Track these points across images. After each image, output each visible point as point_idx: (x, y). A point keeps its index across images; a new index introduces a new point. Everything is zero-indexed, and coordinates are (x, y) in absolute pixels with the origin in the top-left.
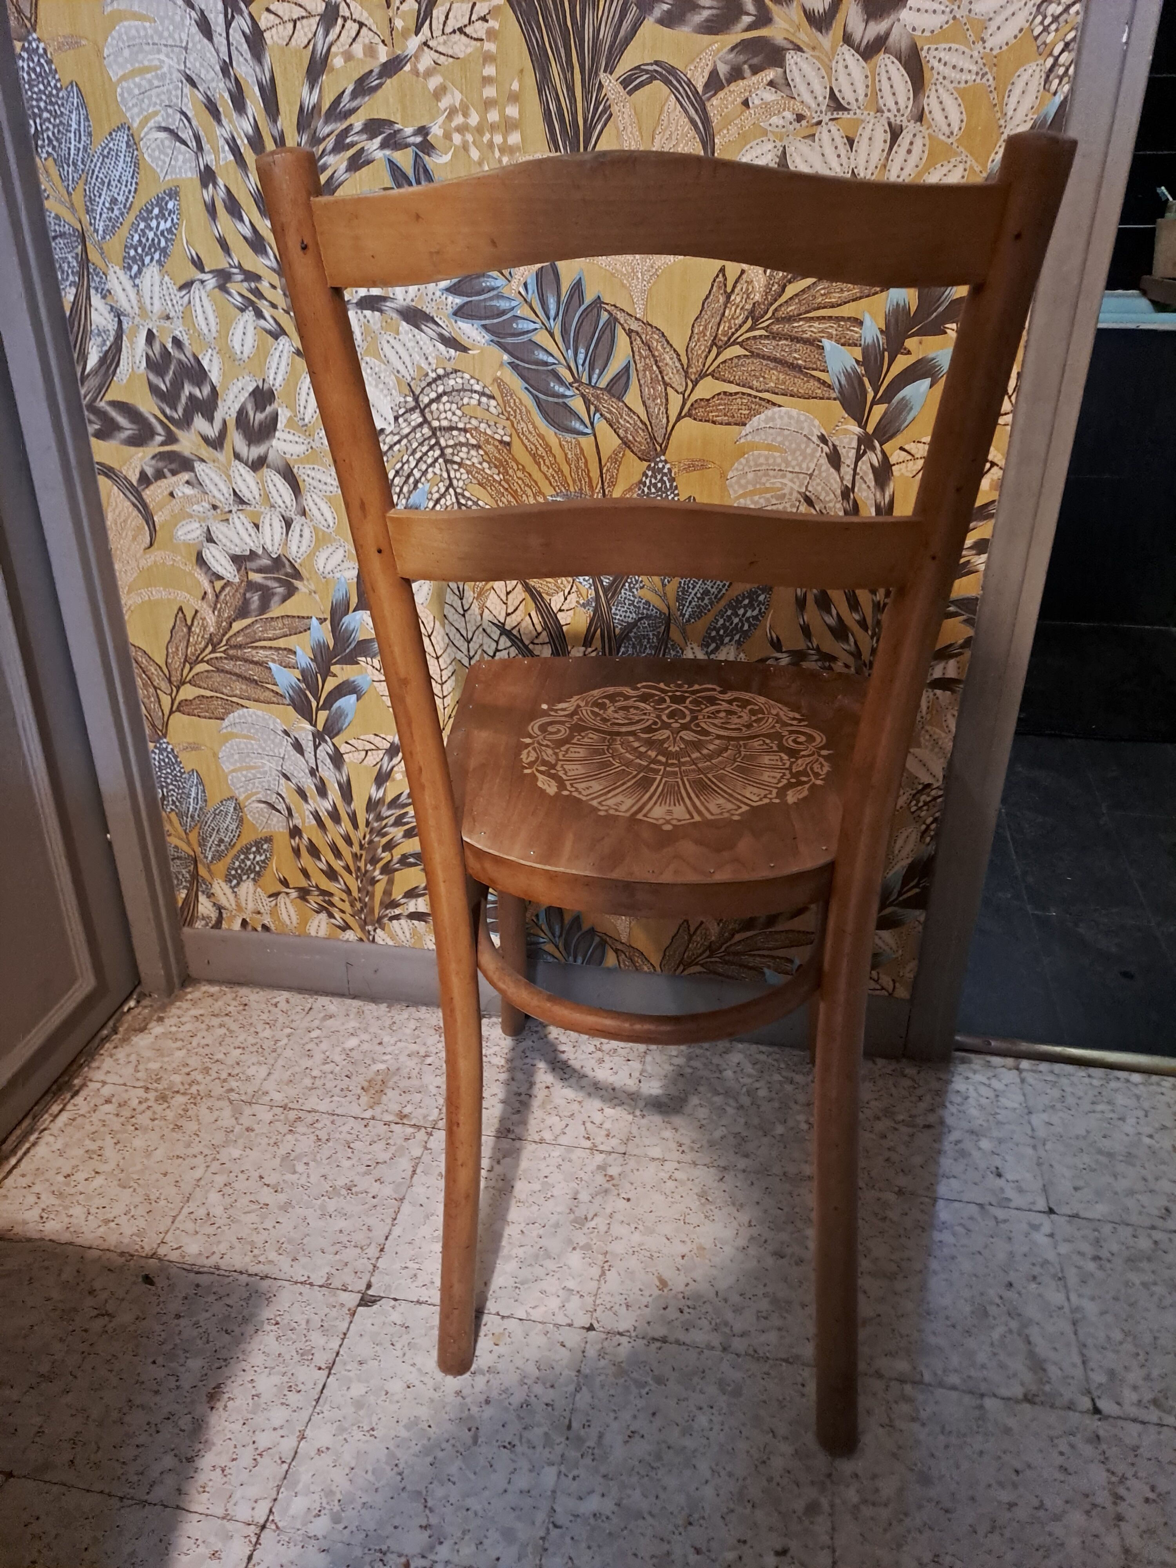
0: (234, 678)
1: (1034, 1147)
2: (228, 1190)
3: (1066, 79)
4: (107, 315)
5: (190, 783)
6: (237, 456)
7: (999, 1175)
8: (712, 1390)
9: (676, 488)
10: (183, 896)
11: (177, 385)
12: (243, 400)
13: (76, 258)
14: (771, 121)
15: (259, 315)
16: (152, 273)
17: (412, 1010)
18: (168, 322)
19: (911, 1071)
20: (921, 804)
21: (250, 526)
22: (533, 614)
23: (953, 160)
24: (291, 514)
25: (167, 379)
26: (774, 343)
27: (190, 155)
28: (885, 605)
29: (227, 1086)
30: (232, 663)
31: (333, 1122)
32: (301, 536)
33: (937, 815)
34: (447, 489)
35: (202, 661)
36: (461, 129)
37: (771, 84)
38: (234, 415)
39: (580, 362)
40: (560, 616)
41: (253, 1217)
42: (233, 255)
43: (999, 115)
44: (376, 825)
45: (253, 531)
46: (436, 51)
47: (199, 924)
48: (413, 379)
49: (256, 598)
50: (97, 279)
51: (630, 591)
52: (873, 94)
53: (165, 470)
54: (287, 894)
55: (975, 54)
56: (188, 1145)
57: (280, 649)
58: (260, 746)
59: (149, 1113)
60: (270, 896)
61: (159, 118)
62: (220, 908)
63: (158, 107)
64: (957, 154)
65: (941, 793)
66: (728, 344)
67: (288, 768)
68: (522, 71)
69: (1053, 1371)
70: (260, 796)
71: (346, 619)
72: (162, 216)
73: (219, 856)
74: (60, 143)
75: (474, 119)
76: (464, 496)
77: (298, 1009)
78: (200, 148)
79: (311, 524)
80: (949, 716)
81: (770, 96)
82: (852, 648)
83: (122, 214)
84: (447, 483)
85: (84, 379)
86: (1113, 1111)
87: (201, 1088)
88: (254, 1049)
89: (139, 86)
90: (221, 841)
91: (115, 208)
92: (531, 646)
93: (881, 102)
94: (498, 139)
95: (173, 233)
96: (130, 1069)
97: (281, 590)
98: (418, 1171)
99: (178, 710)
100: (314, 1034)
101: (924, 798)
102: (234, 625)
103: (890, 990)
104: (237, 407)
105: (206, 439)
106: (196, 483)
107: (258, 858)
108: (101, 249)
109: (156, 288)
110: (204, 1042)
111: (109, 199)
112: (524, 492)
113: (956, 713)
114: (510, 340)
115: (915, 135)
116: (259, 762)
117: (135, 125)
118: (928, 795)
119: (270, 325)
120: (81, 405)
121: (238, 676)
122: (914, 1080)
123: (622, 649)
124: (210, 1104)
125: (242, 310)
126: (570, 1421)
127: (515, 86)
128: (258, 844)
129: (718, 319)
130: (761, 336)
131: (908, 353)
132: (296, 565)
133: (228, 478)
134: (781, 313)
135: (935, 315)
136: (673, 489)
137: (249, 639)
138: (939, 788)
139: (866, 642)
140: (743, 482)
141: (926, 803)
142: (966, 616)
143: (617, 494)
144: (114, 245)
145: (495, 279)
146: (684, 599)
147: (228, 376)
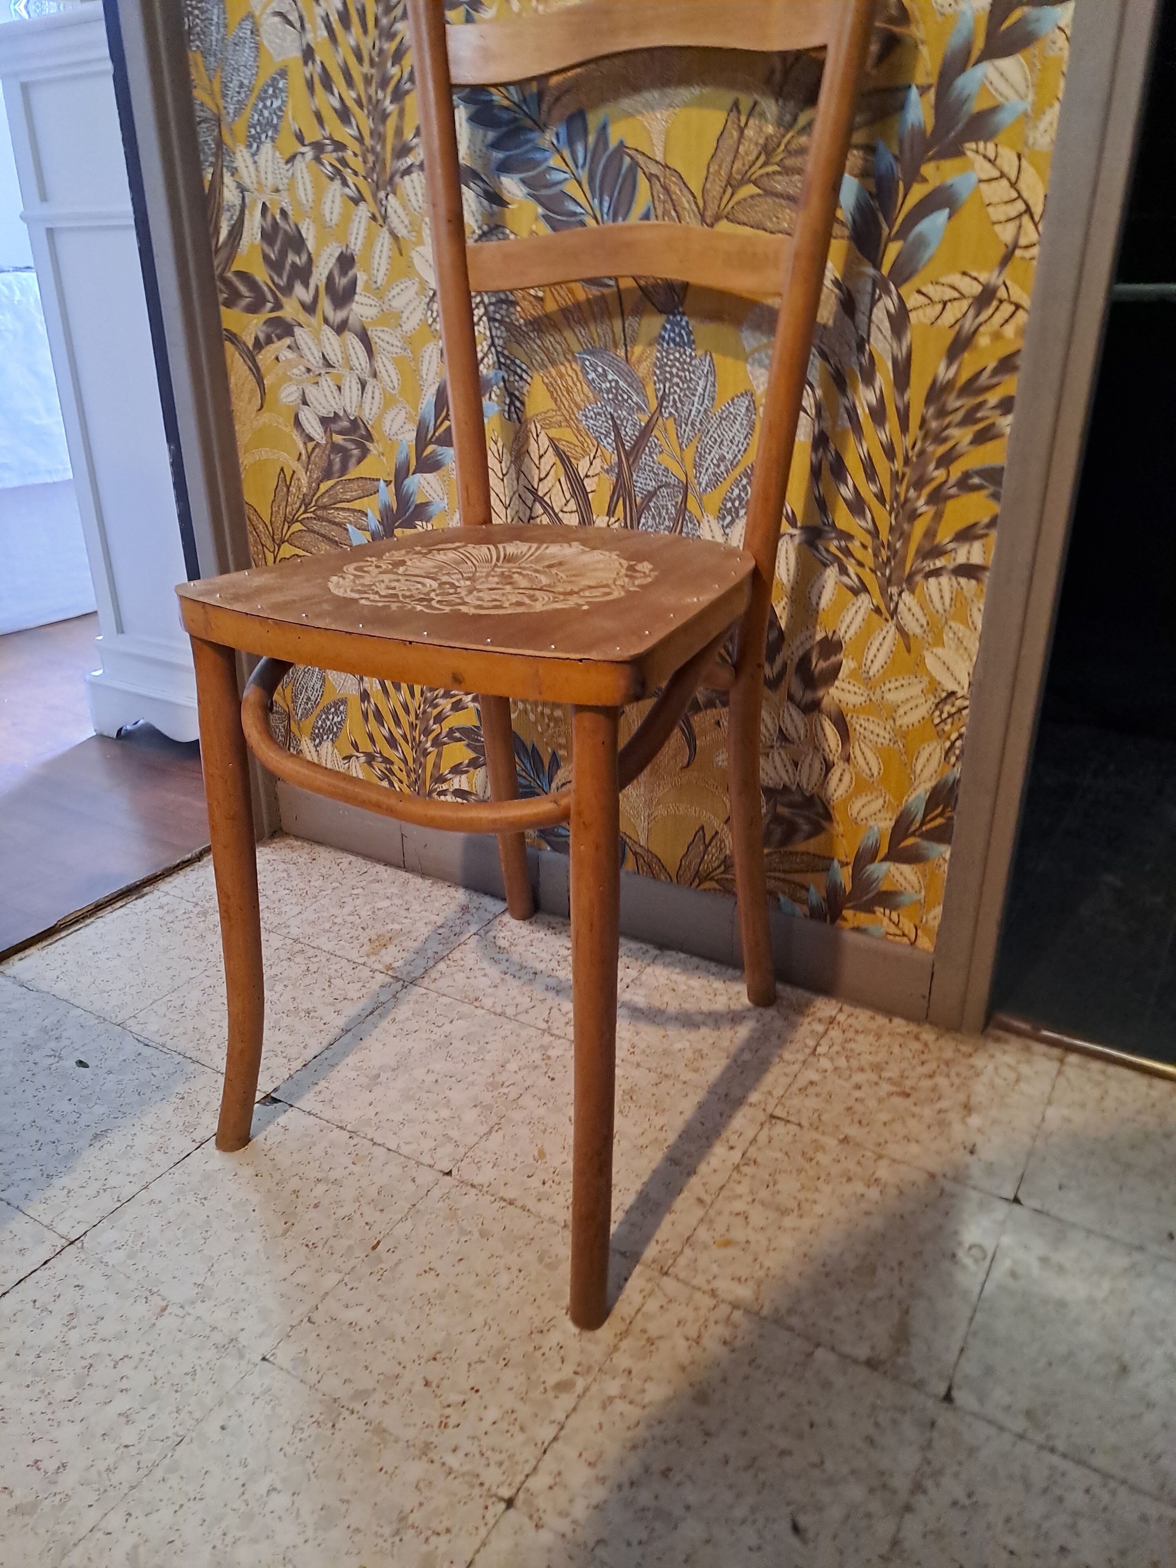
0: (321, 538)
1: (1034, 1137)
4: (234, 191)
6: (326, 320)
7: (973, 1153)
9: (694, 342)
11: (283, 255)
12: (330, 265)
13: (214, 140)
15: (345, 183)
16: (266, 149)
17: (452, 890)
18: (278, 194)
19: (929, 1036)
20: (945, 715)
21: (334, 388)
22: (563, 480)
24: (366, 376)
25: (276, 248)
26: (786, 178)
27: (296, 35)
28: (904, 475)
30: (319, 523)
31: (328, 960)
32: (373, 398)
33: (963, 730)
34: (489, 349)
35: (297, 520)
38: (324, 281)
39: (605, 210)
40: (586, 482)
42: (326, 127)
44: (429, 695)
45: (336, 393)
49: (338, 459)
50: (228, 159)
53: (273, 336)
54: (357, 757)
57: (355, 510)
60: (344, 758)
61: (274, 5)
65: (967, 703)
66: (742, 182)
69: (918, 1346)
71: (407, 482)
72: (274, 95)
73: (306, 714)
74: (206, 37)
76: (504, 355)
77: (355, 870)
78: (303, 27)
79: (380, 385)
80: (975, 610)
82: (870, 526)
83: (247, 96)
84: (489, 341)
85: (217, 251)
90: (309, 699)
91: (242, 91)
92: (561, 515)
95: (282, 111)
97: (356, 452)
100: (356, 892)
101: (948, 708)
102: (321, 486)
103: (912, 938)
104: (326, 273)
105: (303, 305)
106: (295, 347)
107: (336, 719)
108: (232, 130)
109: (270, 163)
111: (238, 84)
112: (555, 350)
113: (982, 608)
114: (544, 192)
117: (257, 13)
118: (953, 705)
119: (351, 192)
120: (213, 276)
121: (325, 537)
122: (926, 1045)
123: (643, 520)
125: (332, 179)
126: (379, 1242)
128: (336, 705)
129: (732, 155)
130: (774, 173)
131: (924, 180)
132: (369, 427)
133: (319, 341)
134: (793, 146)
135: (953, 134)
136: (691, 343)
137: (332, 501)
138: (963, 697)
139: (884, 518)
140: (758, 335)
141: (950, 715)
142: (991, 489)
143: (638, 350)
144: (240, 126)
145: (531, 130)
146: (701, 465)
147: (321, 242)
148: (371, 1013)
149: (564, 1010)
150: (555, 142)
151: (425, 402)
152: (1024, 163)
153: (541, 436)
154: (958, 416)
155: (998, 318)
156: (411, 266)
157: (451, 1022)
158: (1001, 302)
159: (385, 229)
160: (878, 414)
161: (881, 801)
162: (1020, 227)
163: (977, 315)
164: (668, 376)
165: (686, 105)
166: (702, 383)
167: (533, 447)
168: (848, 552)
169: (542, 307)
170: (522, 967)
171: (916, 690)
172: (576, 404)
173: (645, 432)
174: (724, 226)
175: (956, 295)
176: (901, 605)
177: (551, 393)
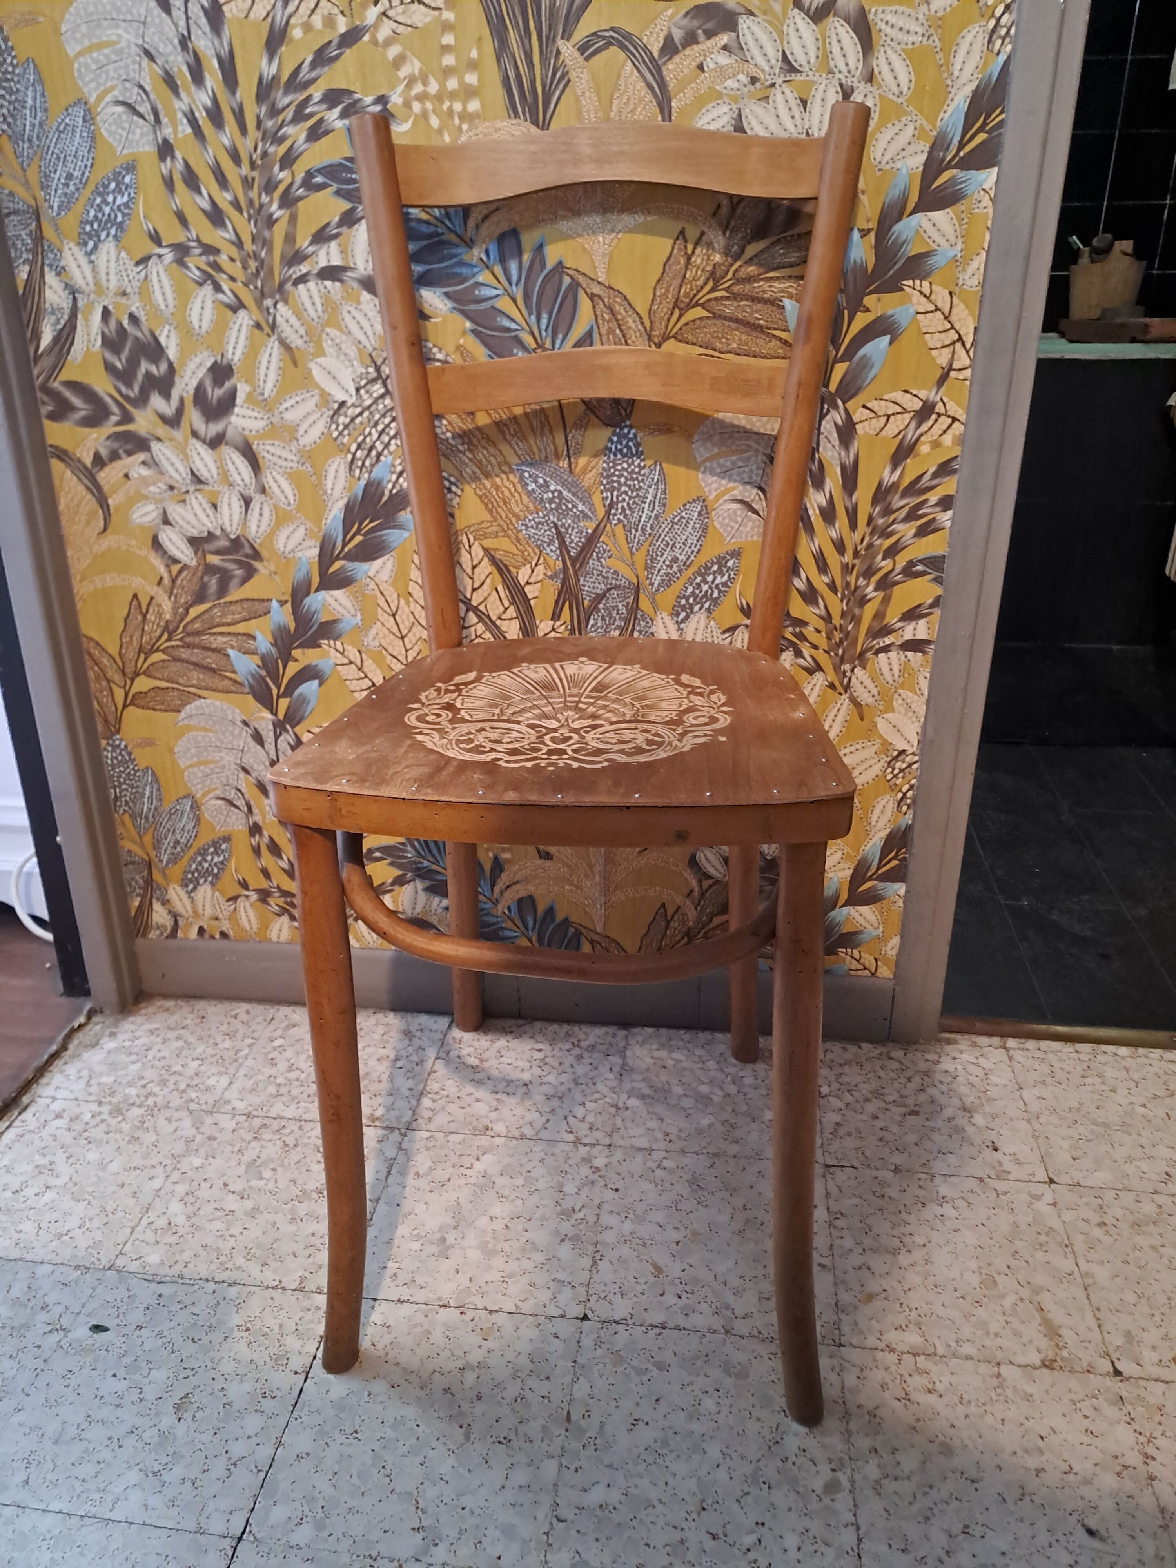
0: (191, 667)
1: (1029, 1121)
2: (190, 1199)
3: (1008, 40)
4: (61, 292)
5: (144, 781)
6: (195, 434)
7: (996, 1150)
8: (716, 1373)
9: (642, 453)
10: (137, 904)
11: (133, 364)
12: (200, 375)
13: (30, 235)
14: (726, 84)
15: (218, 288)
16: (108, 249)
17: (380, 1016)
18: (125, 298)
19: (898, 1054)
20: (896, 772)
21: (207, 506)
22: (500, 588)
23: (903, 119)
24: (251, 492)
25: (124, 356)
26: (735, 304)
27: (147, 128)
28: (853, 566)
29: (186, 1097)
30: (189, 651)
31: (300, 1128)
32: (261, 515)
33: (914, 781)
35: (158, 650)
36: (422, 97)
37: (725, 48)
38: (192, 392)
39: (543, 327)
40: (527, 589)
41: (218, 1225)
42: (191, 228)
43: (945, 75)
45: (210, 511)
46: (395, 21)
47: (153, 935)
48: (375, 349)
49: (214, 581)
50: (51, 256)
51: (599, 559)
52: (824, 56)
53: (121, 451)
54: (247, 896)
55: (921, 16)
56: (146, 1156)
57: (239, 634)
58: (219, 739)
59: (103, 1127)
60: (229, 900)
61: (116, 93)
62: (175, 916)
63: (115, 82)
64: (907, 113)
65: (916, 758)
66: (690, 306)
67: (248, 760)
68: (480, 39)
69: (1068, 1336)
70: (218, 793)
71: (308, 601)
72: (118, 190)
73: (174, 859)
74: (15, 120)
75: (433, 87)
77: (260, 1019)
78: (158, 120)
79: (271, 502)
80: (921, 679)
81: (724, 59)
82: (823, 612)
83: (78, 189)
85: (37, 358)
86: (1104, 1083)
87: (159, 1100)
88: (215, 1059)
89: (96, 61)
90: (177, 842)
91: (71, 183)
92: (498, 622)
93: (832, 63)
94: (458, 107)
95: (129, 208)
96: (82, 1084)
97: (239, 572)
98: (393, 1171)
99: (132, 703)
100: (277, 1043)
101: (899, 765)
102: (192, 610)
103: (873, 970)
104: (194, 383)
105: (163, 418)
106: (152, 463)
107: (216, 859)
108: (56, 225)
109: (113, 264)
110: (160, 1055)
111: (64, 175)
112: (489, 462)
113: (928, 675)
114: (473, 307)
115: (865, 96)
116: (217, 756)
117: (92, 100)
118: (903, 762)
119: (227, 298)
120: (32, 386)
121: (196, 665)
122: (900, 1062)
123: (592, 622)
124: (168, 1115)
125: (200, 284)
126: (569, 1412)
127: (474, 54)
128: (216, 844)
129: (679, 281)
130: (722, 297)
131: (868, 310)
132: (256, 546)
133: (186, 457)
134: (742, 274)
135: (892, 272)
136: (639, 454)
137: (206, 626)
138: (913, 754)
139: (836, 605)
140: (709, 445)
141: (902, 771)
142: (935, 574)
143: (582, 461)
144: (70, 221)
145: (457, 246)
146: (652, 567)
147: (185, 352)
148: (389, 1173)
149: (580, 1116)
150: (485, 259)
151: (331, 517)
152: (955, 299)
153: (473, 548)
154: (903, 513)
155: (937, 430)
156: (308, 376)
157: (478, 1159)
158: (939, 415)
159: (274, 338)
160: (828, 514)
161: (839, 854)
162: (953, 353)
163: (919, 426)
164: (615, 485)
165: (630, 231)
166: (651, 491)
167: (465, 558)
168: (802, 637)
169: (473, 420)
170: (509, 1082)
171: (870, 752)
172: (515, 515)
173: (592, 540)
174: (670, 345)
175: (899, 409)
176: (854, 680)
177: (486, 505)
